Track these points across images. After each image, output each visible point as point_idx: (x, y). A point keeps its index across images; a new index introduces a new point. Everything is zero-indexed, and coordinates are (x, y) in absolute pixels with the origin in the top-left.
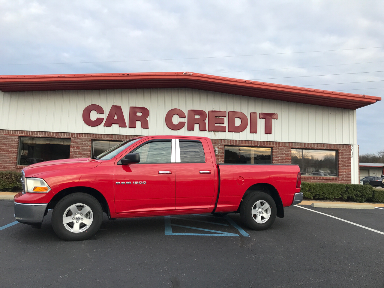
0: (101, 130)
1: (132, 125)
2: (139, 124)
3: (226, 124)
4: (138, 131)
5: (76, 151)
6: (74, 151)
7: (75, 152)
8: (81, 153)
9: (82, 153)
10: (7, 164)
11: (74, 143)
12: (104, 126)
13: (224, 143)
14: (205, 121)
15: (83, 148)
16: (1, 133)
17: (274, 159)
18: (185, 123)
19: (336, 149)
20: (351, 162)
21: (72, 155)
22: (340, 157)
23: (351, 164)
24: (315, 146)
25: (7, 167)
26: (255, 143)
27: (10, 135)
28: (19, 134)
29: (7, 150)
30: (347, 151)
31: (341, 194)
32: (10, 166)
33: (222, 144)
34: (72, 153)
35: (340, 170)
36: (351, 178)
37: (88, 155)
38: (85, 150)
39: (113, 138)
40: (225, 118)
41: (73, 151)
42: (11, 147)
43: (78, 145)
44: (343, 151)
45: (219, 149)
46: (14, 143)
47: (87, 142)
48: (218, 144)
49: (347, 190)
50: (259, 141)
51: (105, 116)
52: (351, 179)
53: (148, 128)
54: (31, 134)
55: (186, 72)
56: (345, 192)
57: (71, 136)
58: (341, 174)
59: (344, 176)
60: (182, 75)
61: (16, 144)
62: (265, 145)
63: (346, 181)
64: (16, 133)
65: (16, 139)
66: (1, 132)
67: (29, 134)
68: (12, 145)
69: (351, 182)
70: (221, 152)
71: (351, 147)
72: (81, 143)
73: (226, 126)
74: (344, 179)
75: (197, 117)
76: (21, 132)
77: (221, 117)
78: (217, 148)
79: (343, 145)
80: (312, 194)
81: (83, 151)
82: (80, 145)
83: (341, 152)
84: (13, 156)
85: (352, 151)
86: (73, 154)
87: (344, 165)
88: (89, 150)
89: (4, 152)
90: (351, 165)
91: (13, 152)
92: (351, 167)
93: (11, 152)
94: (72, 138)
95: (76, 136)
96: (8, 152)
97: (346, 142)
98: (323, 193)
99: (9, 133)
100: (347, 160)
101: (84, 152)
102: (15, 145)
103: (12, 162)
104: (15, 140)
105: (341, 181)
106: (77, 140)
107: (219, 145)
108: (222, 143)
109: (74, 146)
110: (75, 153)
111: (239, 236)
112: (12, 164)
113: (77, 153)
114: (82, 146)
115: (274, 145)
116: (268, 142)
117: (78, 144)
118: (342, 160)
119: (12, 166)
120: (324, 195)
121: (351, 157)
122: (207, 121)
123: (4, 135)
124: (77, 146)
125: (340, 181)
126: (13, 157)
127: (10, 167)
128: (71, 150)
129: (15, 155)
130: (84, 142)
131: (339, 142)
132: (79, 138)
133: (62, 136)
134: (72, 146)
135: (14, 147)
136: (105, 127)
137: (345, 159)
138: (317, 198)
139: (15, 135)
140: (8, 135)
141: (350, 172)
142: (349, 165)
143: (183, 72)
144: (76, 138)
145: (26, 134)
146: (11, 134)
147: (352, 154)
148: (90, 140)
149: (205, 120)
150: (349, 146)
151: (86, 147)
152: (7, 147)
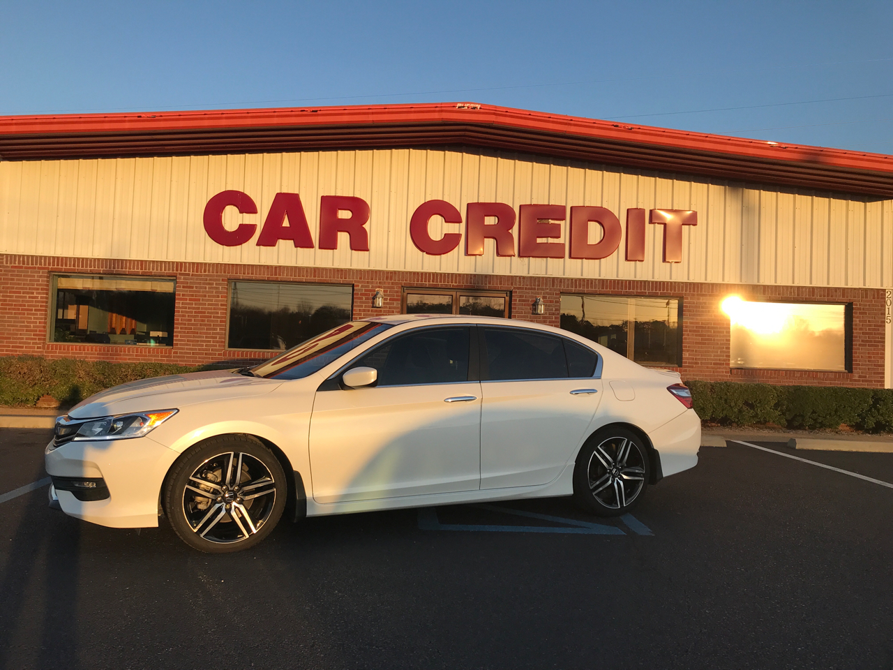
0: (249, 254)
1: (328, 242)
2: (343, 238)
3: (564, 239)
4: (342, 256)
5: (189, 308)
6: (186, 308)
7: (187, 310)
8: (201, 312)
9: (204, 313)
10: (23, 339)
11: (184, 287)
12: (258, 245)
13: (560, 286)
14: (510, 231)
15: (208, 300)
16: (5, 263)
17: (686, 327)
18: (459, 236)
19: (845, 299)
20: (884, 334)
21: (179, 316)
22: (856, 321)
23: (884, 338)
24: (791, 293)
25: (22, 347)
26: (637, 287)
27: (26, 268)
28: (49, 265)
29: (21, 305)
30: (876, 306)
31: (858, 415)
32: (30, 343)
33: (555, 290)
34: (179, 312)
35: (856, 353)
36: (884, 373)
37: (218, 317)
38: (212, 305)
39: (280, 275)
40: (562, 223)
41: (182, 308)
42: (29, 297)
43: (195, 291)
44: (866, 305)
45: (547, 302)
46: (38, 289)
47: (216, 284)
48: (543, 289)
49: (874, 405)
50: (649, 282)
51: (258, 220)
52: (884, 377)
53: (368, 250)
54: (78, 266)
55: (464, 103)
56: (870, 410)
57: (177, 270)
58: (859, 365)
59: (865, 369)
60: (454, 109)
61: (42, 289)
62: (663, 290)
63: (871, 381)
64: (41, 264)
65: (41, 277)
66: (5, 259)
67: (74, 266)
68: (33, 293)
69: (884, 385)
70: (552, 310)
71: (887, 295)
72: (201, 288)
73: (564, 245)
74: (865, 377)
75: (490, 221)
76: (54, 262)
77: (552, 219)
78: (541, 299)
79: (865, 292)
80: (784, 414)
81: (206, 309)
82: (199, 292)
83: (860, 309)
84: (37, 318)
85: (887, 307)
86: (184, 316)
87: (867, 341)
88: (222, 305)
89: (14, 309)
90: (884, 342)
91: (35, 310)
92: (884, 346)
93: (32, 310)
94: (180, 274)
95: (189, 271)
96: (22, 310)
97: (873, 284)
98: (814, 412)
99: (24, 264)
100: (874, 330)
101: (211, 309)
102: (39, 293)
103: (34, 335)
104: (39, 281)
105: (859, 381)
106: (191, 279)
107: (547, 293)
108: (553, 286)
109: (183, 295)
110: (187, 312)
111: (623, 533)
112: (35, 339)
113: (192, 312)
114: (205, 296)
115: (686, 291)
116: (673, 285)
117: (194, 289)
118: (861, 329)
119: (33, 343)
120: (815, 416)
121: (884, 322)
122: (515, 231)
123: (12, 267)
124: (192, 295)
125: (855, 380)
126: (36, 323)
127: (30, 347)
128: (179, 304)
129: (41, 319)
130: (209, 284)
131: (855, 283)
132: (196, 275)
133: (153, 269)
134: (179, 295)
135: (37, 297)
136: (261, 247)
137: (870, 326)
138: (796, 424)
139: (39, 268)
140: (21, 267)
141: (883, 358)
142: (879, 342)
143: (457, 103)
144: (189, 275)
145: (66, 265)
146: (30, 265)
147: (887, 313)
148: (223, 280)
149: (511, 228)
150: (880, 294)
151: (213, 296)
152: (20, 297)
